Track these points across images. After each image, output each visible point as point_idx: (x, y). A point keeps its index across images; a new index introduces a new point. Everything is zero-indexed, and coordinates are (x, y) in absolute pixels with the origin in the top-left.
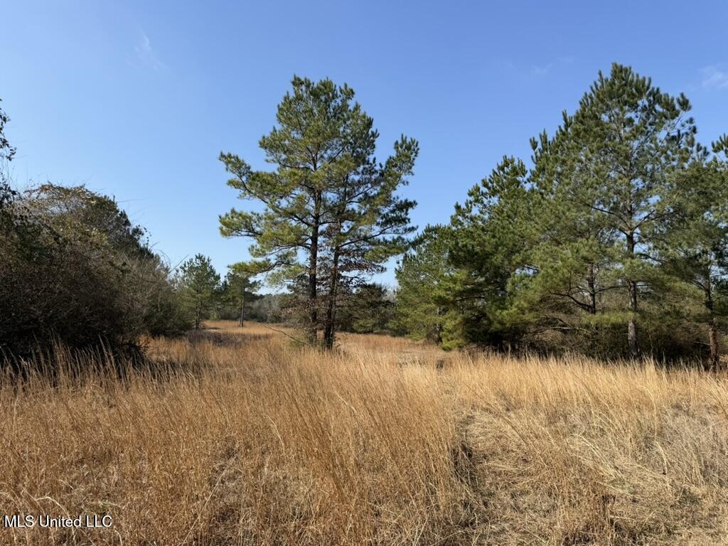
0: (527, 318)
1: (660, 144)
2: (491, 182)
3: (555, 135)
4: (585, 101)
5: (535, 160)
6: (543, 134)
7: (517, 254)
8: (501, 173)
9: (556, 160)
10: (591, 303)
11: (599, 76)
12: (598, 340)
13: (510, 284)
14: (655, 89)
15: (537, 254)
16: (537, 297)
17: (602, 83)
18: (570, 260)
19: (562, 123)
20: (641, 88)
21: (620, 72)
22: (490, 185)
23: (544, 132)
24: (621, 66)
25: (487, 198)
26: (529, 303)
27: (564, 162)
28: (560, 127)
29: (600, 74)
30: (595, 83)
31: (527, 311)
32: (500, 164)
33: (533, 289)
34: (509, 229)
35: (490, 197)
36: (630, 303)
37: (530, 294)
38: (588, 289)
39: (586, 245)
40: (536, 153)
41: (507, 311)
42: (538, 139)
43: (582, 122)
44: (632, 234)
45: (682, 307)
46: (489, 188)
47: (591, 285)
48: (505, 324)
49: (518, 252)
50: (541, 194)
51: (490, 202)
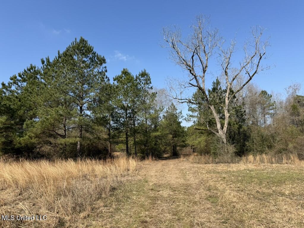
0: (33, 141)
1: (94, 73)
2: (23, 76)
3: (54, 60)
4: (69, 48)
5: (43, 69)
6: (47, 58)
7: (31, 111)
8: (29, 72)
9: (53, 71)
10: (64, 134)
11: (75, 40)
12: (65, 150)
13: (25, 125)
14: (95, 52)
15: (40, 111)
16: (39, 132)
17: (76, 43)
18: (54, 115)
19: (57, 56)
20: (89, 50)
21: (82, 41)
22: (22, 76)
23: (48, 57)
24: (84, 39)
25: (20, 83)
26: (35, 134)
27: (56, 72)
28: (56, 57)
29: (76, 39)
30: (73, 42)
31: (33, 138)
32: (28, 68)
33: (36, 127)
34: (28, 99)
35: (22, 82)
36: (79, 134)
37: (35, 130)
38: (63, 128)
39: (62, 109)
40: (43, 66)
41: (23, 138)
42: (45, 60)
43: (65, 57)
44: (82, 106)
45: (100, 136)
46: (22, 78)
47: (65, 127)
48: (21, 144)
49: (32, 110)
50: (45, 84)
51: (22, 84)
